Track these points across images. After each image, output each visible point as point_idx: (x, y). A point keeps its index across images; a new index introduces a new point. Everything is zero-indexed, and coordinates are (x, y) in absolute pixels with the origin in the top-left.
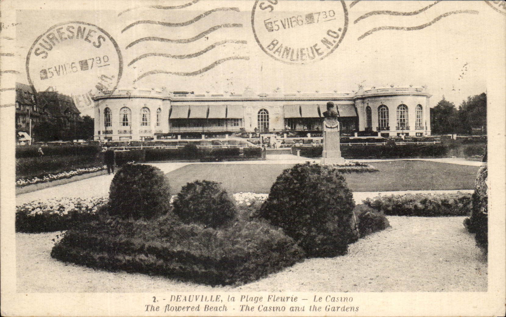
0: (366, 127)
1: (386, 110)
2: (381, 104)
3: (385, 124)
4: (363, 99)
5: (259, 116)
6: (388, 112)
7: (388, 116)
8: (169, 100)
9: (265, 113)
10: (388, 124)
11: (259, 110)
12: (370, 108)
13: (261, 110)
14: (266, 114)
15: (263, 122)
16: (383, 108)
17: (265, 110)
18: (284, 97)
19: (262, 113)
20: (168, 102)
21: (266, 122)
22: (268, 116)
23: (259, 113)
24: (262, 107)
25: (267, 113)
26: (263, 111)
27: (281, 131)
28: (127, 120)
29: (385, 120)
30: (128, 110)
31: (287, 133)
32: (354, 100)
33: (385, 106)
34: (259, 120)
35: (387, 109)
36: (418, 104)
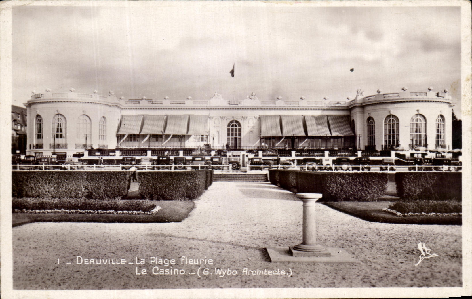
0: (366, 145)
1: (396, 123)
2: (388, 114)
3: (394, 141)
4: (363, 106)
5: (228, 130)
6: (398, 124)
7: (398, 129)
9: (236, 126)
10: (398, 140)
11: (228, 121)
12: (372, 119)
13: (232, 122)
14: (238, 128)
15: (234, 137)
16: (391, 118)
17: (237, 122)
18: (261, 105)
19: (233, 126)
21: (238, 137)
22: (240, 130)
23: (229, 125)
24: (233, 117)
26: (234, 123)
27: (255, 148)
28: (61, 131)
29: (394, 136)
30: (62, 118)
31: (264, 151)
32: (350, 109)
34: (228, 135)
35: (397, 119)
36: (440, 114)
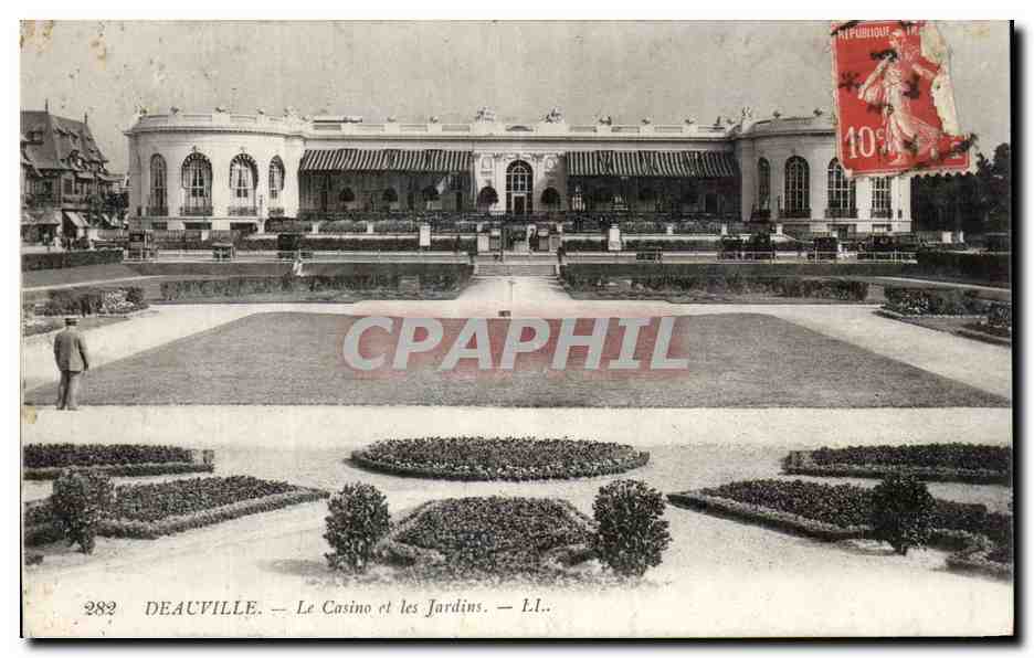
0: (757, 208)
1: (804, 171)
2: (791, 155)
3: (800, 203)
4: (752, 139)
5: (509, 178)
6: (807, 174)
7: (807, 182)
8: (299, 137)
9: (523, 171)
10: (807, 202)
11: (508, 163)
12: (766, 162)
13: (515, 164)
14: (526, 174)
15: (519, 191)
17: (525, 163)
18: (569, 134)
19: (517, 171)
20: (298, 142)
21: (526, 191)
22: (530, 178)
23: (510, 170)
24: (517, 155)
25: (530, 169)
28: (201, 184)
29: (800, 193)
32: (732, 143)
33: (800, 159)
34: (509, 188)
35: (807, 166)
